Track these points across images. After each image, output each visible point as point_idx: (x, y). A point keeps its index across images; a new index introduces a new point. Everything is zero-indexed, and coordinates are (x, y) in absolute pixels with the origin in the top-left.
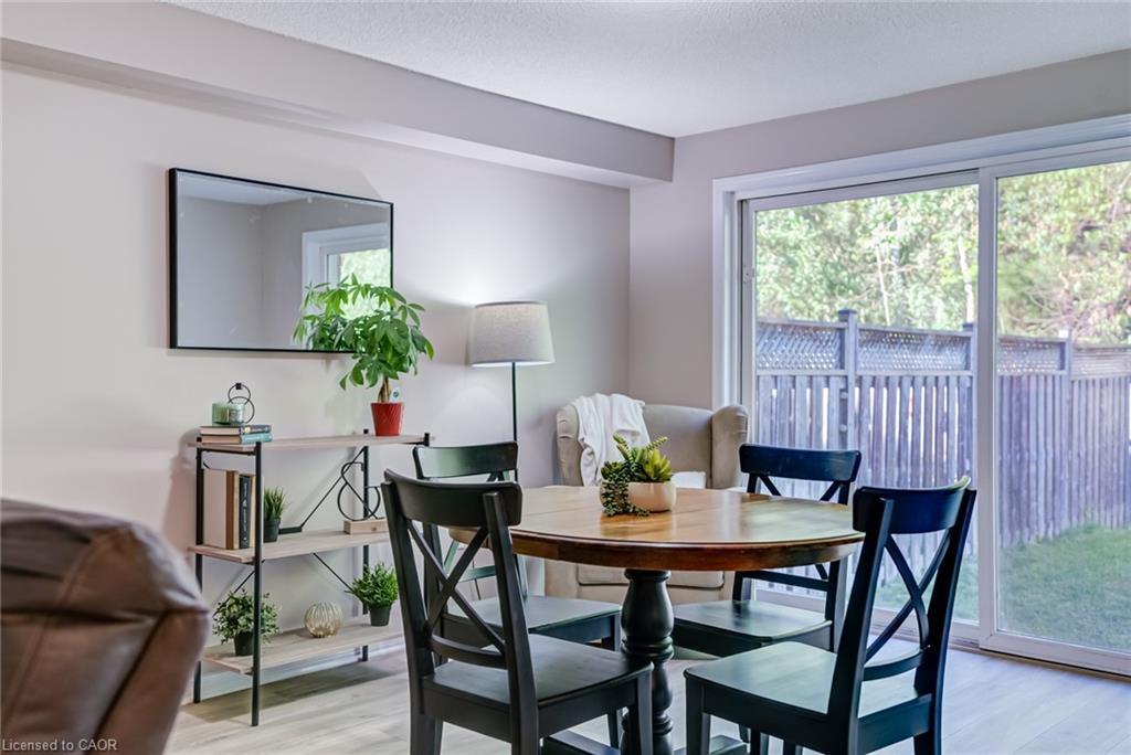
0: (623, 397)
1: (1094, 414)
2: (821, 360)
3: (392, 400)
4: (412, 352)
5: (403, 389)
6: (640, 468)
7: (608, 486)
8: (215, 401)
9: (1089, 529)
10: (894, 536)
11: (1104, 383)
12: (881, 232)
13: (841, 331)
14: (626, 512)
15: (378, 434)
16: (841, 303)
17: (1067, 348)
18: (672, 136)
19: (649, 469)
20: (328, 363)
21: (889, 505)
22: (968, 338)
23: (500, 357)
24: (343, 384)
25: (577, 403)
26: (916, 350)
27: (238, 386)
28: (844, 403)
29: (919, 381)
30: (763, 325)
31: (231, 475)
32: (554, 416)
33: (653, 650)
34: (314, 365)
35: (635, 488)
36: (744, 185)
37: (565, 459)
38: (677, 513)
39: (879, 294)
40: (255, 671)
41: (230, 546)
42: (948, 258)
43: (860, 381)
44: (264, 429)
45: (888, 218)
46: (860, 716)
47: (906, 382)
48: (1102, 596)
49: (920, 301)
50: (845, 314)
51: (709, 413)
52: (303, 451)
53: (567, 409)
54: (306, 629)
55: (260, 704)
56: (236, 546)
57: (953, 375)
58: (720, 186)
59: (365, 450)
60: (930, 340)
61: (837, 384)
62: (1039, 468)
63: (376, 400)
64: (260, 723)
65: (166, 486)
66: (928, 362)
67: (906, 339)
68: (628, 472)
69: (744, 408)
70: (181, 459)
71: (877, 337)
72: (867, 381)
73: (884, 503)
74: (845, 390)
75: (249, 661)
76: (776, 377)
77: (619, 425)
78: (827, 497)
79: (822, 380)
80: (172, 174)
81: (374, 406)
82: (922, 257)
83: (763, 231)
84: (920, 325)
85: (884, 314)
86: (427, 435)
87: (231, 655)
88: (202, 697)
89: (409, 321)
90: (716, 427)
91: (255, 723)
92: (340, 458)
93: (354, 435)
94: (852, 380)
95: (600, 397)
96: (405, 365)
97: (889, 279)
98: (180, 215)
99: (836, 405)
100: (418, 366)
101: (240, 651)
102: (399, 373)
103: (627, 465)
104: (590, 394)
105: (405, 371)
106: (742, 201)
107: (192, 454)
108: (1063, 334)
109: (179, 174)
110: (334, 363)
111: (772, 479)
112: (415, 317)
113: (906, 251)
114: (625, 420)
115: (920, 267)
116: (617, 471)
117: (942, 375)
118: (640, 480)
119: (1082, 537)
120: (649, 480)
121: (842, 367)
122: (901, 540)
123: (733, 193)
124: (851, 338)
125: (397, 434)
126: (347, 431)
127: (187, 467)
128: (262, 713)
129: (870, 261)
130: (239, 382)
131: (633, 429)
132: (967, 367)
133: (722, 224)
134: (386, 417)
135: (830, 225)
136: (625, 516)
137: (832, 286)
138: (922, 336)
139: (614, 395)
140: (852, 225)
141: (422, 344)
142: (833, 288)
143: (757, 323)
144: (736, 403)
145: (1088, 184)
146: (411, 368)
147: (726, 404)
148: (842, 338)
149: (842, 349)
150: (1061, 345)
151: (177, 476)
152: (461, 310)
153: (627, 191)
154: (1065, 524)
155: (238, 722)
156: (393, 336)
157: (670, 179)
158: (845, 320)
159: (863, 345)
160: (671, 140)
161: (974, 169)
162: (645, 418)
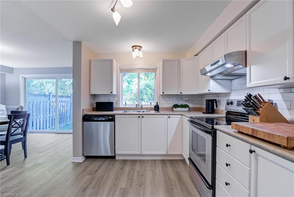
22: (71, 97)
36: (26, 76)
46: (10, 140)
51: (18, 107)
58: (21, 76)
66: (64, 99)
74: (50, 103)
90: (19, 109)
94: (51, 101)
106: (25, 78)
117: (67, 101)
121: (49, 100)
123: (23, 77)
131: (3, 109)
132: (71, 100)
133: (21, 81)
147: (21, 105)
148: (49, 96)
153: (5, 75)
157: (13, 73)
158: (50, 94)
159: (53, 97)
160: (13, 68)
161: (55, 78)
162: (5, 108)
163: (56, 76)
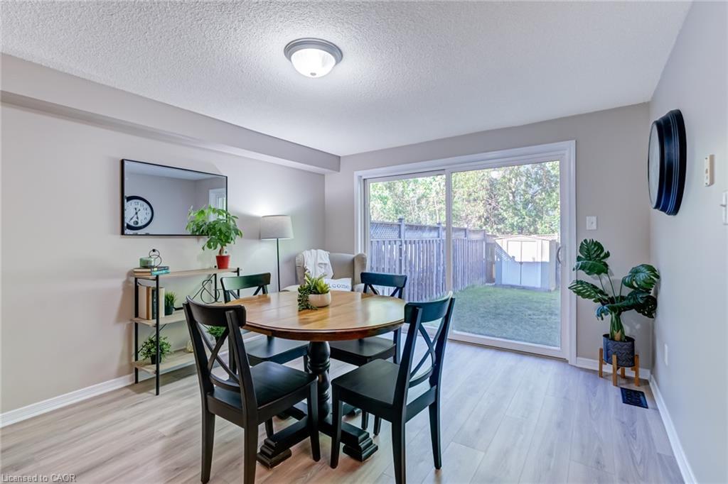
0: (321, 251)
1: (474, 251)
2: (393, 235)
3: (224, 254)
4: (233, 235)
5: (228, 250)
6: (315, 288)
7: (301, 296)
8: (142, 257)
9: (473, 286)
10: (422, 324)
11: (477, 241)
12: (411, 194)
13: (400, 225)
14: (308, 308)
15: (219, 268)
16: (400, 216)
17: (467, 231)
18: (339, 155)
19: (319, 289)
20: (198, 241)
21: (420, 311)
23: (272, 236)
24: (203, 248)
25: (304, 253)
26: (423, 232)
27: (154, 251)
28: (401, 250)
29: (424, 242)
30: (373, 224)
31: (148, 288)
32: (295, 259)
33: (321, 366)
34: (193, 241)
35: (311, 297)
36: (365, 174)
37: (299, 275)
38: (332, 307)
39: (411, 213)
40: (157, 372)
41: (148, 319)
42: (431, 203)
43: (406, 242)
44: (166, 268)
45: (413, 190)
46: (407, 404)
47: (420, 242)
48: (479, 309)
49: (424, 216)
50: (401, 220)
51: (352, 256)
52: (184, 277)
53: (300, 255)
54: (186, 349)
55: (160, 384)
56: (151, 318)
57: (435, 239)
58: (357, 174)
59: (215, 275)
60: (427, 228)
61: (398, 243)
62: (460, 268)
63: (218, 255)
64: (160, 393)
65: (120, 293)
66: (427, 235)
67: (419, 228)
68: (309, 290)
69: (366, 255)
70: (127, 282)
71: (411, 227)
72: (408, 242)
73: (418, 310)
74: (401, 245)
75: (155, 366)
76: (378, 241)
77: (320, 261)
78: (393, 295)
79: (393, 242)
80: (122, 162)
81: (217, 257)
82: (423, 202)
83: (372, 193)
84: (423, 223)
85: (412, 219)
86: (238, 269)
87: (149, 364)
88: (139, 380)
89: (232, 223)
90: (356, 262)
91: (157, 394)
92: (205, 278)
93: (210, 269)
94: (403, 242)
95: (313, 250)
96: (230, 241)
97: (414, 209)
98: (126, 179)
99: (398, 250)
100: (236, 241)
101: (153, 363)
102: (227, 244)
103: (310, 287)
104: (310, 249)
105: (229, 243)
106: (364, 179)
107: (133, 280)
108: (466, 226)
109: (125, 162)
110: (201, 240)
111: (374, 286)
112: (234, 221)
113: (419, 201)
114: (321, 258)
115: (423, 205)
116: (304, 290)
117: (431, 239)
118: (315, 293)
119: (471, 289)
120: (319, 293)
121: (400, 237)
122: (425, 325)
123: (361, 177)
124: (403, 228)
125: (226, 268)
126: (207, 266)
127: (131, 285)
128: (160, 389)
129: (408, 203)
130: (154, 248)
132: (439, 237)
133: (358, 188)
134: (222, 262)
135: (396, 191)
136: (307, 311)
137: (396, 211)
138: (425, 227)
139: (319, 250)
140: (403, 192)
141: (237, 232)
142: (397, 211)
143: (371, 223)
144: (363, 252)
145: (472, 181)
146: (232, 242)
147: (359, 252)
148: (400, 228)
149: (400, 232)
150: (465, 230)
151: (125, 288)
152: (255, 219)
153: (324, 175)
154: (467, 285)
155: (151, 393)
156: (224, 229)
157: (339, 171)
158: (401, 222)
159: (406, 230)
160: (339, 157)
161: (444, 170)
162: (330, 258)
163: (447, 165)
